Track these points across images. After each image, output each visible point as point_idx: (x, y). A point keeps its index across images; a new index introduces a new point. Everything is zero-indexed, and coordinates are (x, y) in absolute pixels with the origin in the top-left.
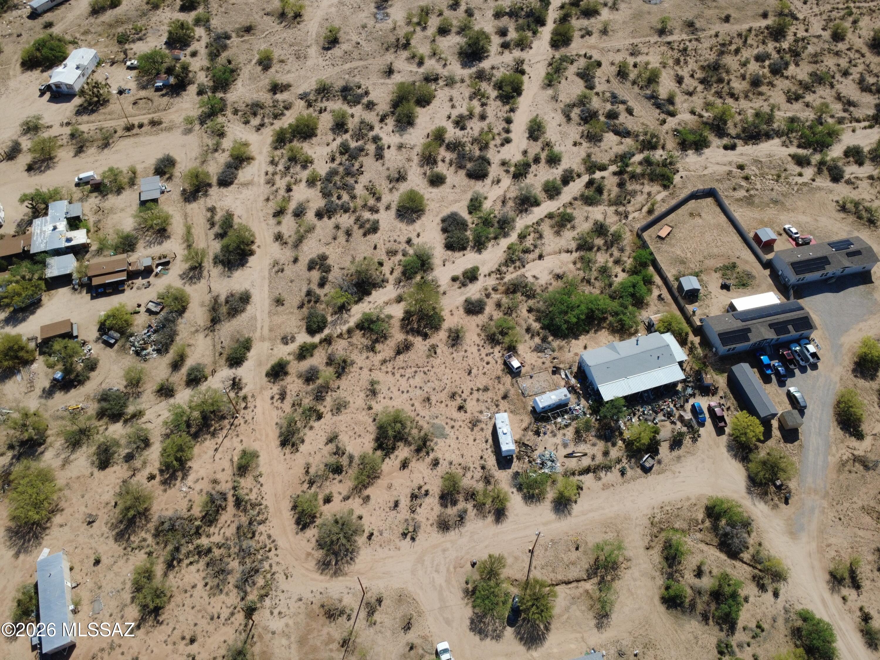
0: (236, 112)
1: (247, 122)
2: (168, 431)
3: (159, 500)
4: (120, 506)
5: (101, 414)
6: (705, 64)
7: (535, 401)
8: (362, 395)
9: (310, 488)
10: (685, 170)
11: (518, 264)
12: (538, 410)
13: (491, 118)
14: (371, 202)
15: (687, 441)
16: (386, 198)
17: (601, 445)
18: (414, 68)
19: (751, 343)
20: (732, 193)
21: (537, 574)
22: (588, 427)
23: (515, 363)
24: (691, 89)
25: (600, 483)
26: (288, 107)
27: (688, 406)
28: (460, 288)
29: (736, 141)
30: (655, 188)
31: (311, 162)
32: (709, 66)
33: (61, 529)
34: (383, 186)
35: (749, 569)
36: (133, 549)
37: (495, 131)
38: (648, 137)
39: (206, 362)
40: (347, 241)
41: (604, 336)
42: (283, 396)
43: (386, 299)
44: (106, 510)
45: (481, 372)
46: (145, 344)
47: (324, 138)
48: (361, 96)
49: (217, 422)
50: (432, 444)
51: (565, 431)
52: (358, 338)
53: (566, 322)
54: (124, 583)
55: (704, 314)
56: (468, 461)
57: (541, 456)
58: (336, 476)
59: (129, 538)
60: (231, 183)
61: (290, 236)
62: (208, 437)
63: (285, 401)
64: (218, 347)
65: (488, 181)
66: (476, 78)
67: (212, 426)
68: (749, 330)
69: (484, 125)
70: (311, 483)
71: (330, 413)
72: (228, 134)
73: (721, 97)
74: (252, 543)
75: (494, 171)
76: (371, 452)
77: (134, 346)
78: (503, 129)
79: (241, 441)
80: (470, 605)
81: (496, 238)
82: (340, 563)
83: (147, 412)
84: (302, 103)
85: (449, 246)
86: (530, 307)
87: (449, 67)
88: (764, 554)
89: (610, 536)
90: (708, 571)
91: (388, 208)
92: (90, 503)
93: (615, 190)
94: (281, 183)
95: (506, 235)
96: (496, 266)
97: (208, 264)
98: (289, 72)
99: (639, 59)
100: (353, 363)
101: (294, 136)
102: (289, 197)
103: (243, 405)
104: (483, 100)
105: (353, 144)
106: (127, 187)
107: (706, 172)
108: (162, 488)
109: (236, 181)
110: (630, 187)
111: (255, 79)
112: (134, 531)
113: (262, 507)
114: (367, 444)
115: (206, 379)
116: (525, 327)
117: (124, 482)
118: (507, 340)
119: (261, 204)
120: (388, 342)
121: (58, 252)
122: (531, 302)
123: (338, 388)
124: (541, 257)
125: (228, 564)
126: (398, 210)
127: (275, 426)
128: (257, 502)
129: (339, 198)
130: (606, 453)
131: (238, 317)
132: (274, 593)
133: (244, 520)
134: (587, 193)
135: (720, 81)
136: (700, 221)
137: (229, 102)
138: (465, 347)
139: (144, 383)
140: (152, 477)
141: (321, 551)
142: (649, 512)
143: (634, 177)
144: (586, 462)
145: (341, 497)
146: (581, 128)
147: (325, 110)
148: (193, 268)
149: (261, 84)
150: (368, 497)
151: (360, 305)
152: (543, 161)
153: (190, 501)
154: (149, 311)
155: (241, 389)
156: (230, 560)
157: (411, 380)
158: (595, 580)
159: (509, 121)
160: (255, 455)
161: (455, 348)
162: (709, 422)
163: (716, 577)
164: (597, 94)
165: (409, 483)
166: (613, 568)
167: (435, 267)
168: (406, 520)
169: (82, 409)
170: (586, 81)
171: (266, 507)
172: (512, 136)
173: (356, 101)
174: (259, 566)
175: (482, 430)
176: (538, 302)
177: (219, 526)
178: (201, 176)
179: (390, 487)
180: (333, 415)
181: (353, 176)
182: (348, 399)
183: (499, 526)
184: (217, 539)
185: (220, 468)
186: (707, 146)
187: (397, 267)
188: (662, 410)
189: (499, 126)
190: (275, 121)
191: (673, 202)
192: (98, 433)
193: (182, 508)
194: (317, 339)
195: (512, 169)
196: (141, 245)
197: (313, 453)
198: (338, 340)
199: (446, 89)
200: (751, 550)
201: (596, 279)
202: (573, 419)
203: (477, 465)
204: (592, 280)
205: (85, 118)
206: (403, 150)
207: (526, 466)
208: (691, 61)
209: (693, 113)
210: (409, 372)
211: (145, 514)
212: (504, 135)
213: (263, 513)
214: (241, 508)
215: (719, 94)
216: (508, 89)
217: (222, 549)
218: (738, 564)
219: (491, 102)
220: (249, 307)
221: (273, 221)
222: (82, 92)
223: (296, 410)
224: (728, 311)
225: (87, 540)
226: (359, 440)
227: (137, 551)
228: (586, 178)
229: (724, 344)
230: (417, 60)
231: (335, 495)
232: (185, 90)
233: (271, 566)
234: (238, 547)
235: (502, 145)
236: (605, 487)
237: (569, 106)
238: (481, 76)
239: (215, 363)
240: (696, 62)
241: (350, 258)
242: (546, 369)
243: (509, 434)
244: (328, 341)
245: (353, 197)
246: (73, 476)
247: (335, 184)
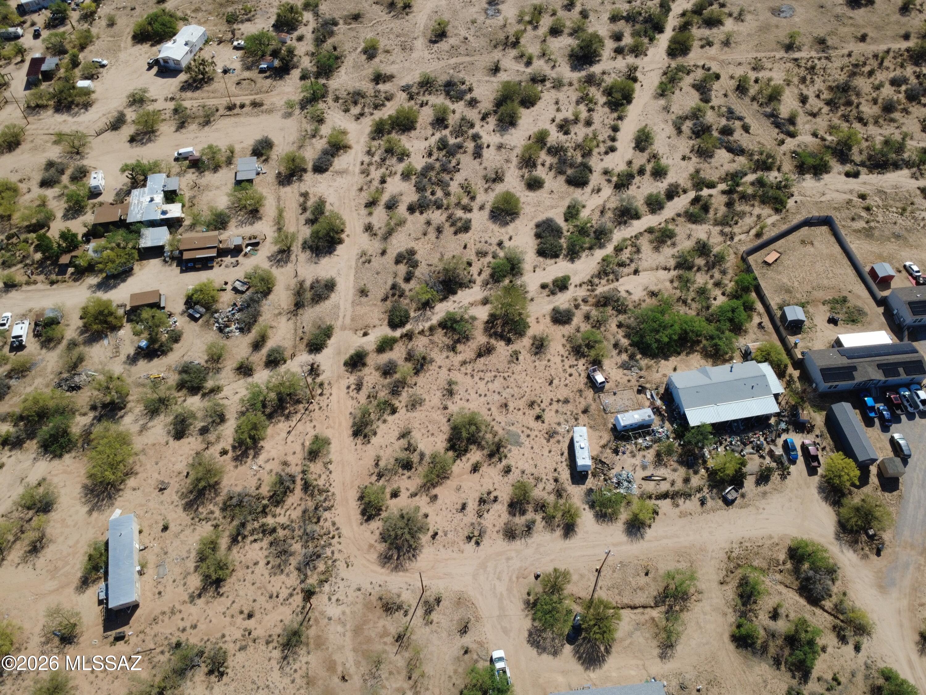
0: (336, 99)
1: (347, 111)
2: (244, 409)
3: (230, 475)
4: (192, 477)
5: (181, 386)
6: (834, 85)
7: (617, 419)
8: (439, 394)
9: (378, 480)
10: (800, 194)
11: (611, 277)
12: (619, 428)
13: (597, 125)
14: (465, 200)
15: (775, 477)
16: (481, 198)
17: (682, 471)
18: (521, 67)
19: (855, 382)
20: (850, 223)
21: (602, 594)
22: (669, 452)
23: (599, 378)
24: (815, 110)
25: (677, 510)
26: (389, 98)
27: (780, 442)
28: (549, 296)
29: (860, 168)
30: (766, 211)
31: (408, 156)
32: (837, 87)
33: (134, 493)
34: (479, 185)
35: (830, 618)
36: (200, 520)
37: (600, 138)
38: (764, 157)
39: (286, 345)
40: (437, 238)
41: (696, 359)
42: (359, 387)
43: (471, 300)
44: (178, 479)
45: (563, 383)
46: (228, 321)
47: (423, 132)
48: (464, 92)
49: (292, 405)
50: (506, 451)
51: (645, 453)
52: (440, 337)
53: (657, 341)
54: (189, 552)
55: (807, 348)
56: (541, 472)
57: (618, 475)
58: (405, 472)
59: (197, 509)
60: (326, 170)
61: (380, 228)
62: (283, 419)
63: (360, 392)
64: (300, 332)
65: (588, 189)
66: (585, 82)
67: (287, 408)
68: (854, 368)
69: (589, 131)
70: (380, 476)
71: (404, 409)
72: (327, 120)
73: (848, 121)
74: (317, 528)
75: (595, 179)
76: (442, 451)
77: (217, 322)
78: (609, 136)
79: (315, 427)
80: (530, 617)
81: (590, 248)
82: (401, 558)
83: (225, 389)
84: (404, 95)
85: (541, 253)
86: (620, 322)
87: (557, 69)
88: (848, 604)
89: (683, 565)
90: (784, 614)
91: (482, 208)
92: (163, 470)
93: (723, 210)
94: (376, 174)
95: (602, 246)
96: (589, 277)
97: (296, 248)
98: (393, 62)
99: (760, 75)
100: (432, 361)
101: (393, 128)
102: (383, 188)
103: (319, 391)
104: (591, 105)
105: (452, 141)
106: (223, 165)
107: (823, 199)
108: (234, 464)
109: (331, 169)
110: (739, 207)
111: (359, 67)
112: (203, 503)
113: (330, 494)
114: (439, 443)
115: (285, 362)
116: (613, 342)
117: (197, 454)
118: (593, 353)
119: (354, 194)
120: (469, 343)
121: (153, 224)
122: (621, 318)
123: (415, 384)
124: (636, 272)
125: (291, 546)
126: (492, 211)
127: (348, 416)
128: (325, 488)
129: (433, 193)
130: (687, 480)
131: (322, 304)
132: (334, 579)
133: (311, 504)
134: (692, 210)
135: (849, 103)
136: (812, 249)
137: (331, 90)
138: (549, 356)
139: (225, 360)
140: (224, 452)
141: (384, 544)
142: (727, 547)
143: (744, 197)
144: (665, 487)
145: (408, 494)
146: (692, 142)
147: (427, 104)
148: (281, 252)
149: (364, 73)
150: (435, 497)
151: (445, 304)
152: (648, 173)
153: (259, 479)
154: (235, 289)
155: (318, 375)
156: (293, 541)
157: (490, 385)
158: (663, 609)
159: (615, 129)
160: (327, 442)
161: (538, 356)
162: (800, 460)
163: (793, 621)
164: (713, 108)
165: (479, 488)
166: (682, 598)
167: (524, 272)
168: (472, 524)
169: (163, 379)
170: (701, 94)
171: (333, 494)
172: (617, 144)
173: (459, 97)
174: (321, 551)
175: (558, 442)
176: (629, 318)
177: (285, 507)
178: (298, 161)
179: (459, 489)
180: (407, 410)
181: (449, 172)
182: (424, 396)
183: (567, 541)
184: (282, 520)
185: (292, 451)
186: (828, 172)
187: (485, 269)
188: (751, 442)
189: (604, 134)
190: (375, 112)
191: (784, 227)
192: (176, 404)
193: (250, 485)
194: (398, 333)
195: (615, 179)
196: (232, 224)
197: (384, 446)
198: (420, 336)
199: (553, 91)
200: (834, 599)
201: (693, 300)
202: (655, 441)
203: (550, 477)
204: (689, 301)
205: (189, 94)
206: (503, 150)
207: (601, 483)
208: (818, 81)
209: (815, 135)
210: (489, 376)
211: (214, 487)
212: (610, 143)
213: (330, 500)
214: (309, 492)
215: (845, 118)
216: (618, 96)
217: (287, 530)
218: (818, 611)
219: (599, 108)
220: (333, 295)
221: (364, 212)
222: (189, 69)
223: (371, 402)
224: (833, 347)
225: (157, 506)
226: (431, 439)
227: (204, 522)
228: (692, 195)
229: (826, 380)
230: (525, 60)
231: (403, 490)
232: (288, 74)
233: (333, 553)
234: (302, 530)
235: (606, 153)
236: (682, 515)
237: (681, 118)
238: (590, 80)
239: (295, 347)
240: (824, 81)
241: (438, 255)
242: (631, 388)
243: (586, 449)
244: (409, 336)
245: (447, 194)
246: (150, 443)
247: (430, 179)
